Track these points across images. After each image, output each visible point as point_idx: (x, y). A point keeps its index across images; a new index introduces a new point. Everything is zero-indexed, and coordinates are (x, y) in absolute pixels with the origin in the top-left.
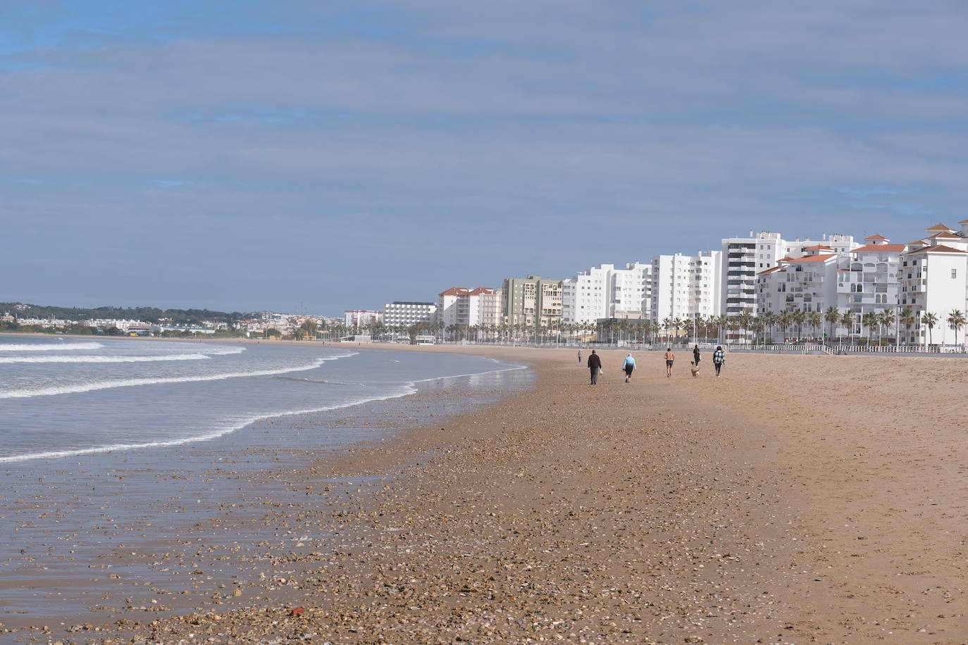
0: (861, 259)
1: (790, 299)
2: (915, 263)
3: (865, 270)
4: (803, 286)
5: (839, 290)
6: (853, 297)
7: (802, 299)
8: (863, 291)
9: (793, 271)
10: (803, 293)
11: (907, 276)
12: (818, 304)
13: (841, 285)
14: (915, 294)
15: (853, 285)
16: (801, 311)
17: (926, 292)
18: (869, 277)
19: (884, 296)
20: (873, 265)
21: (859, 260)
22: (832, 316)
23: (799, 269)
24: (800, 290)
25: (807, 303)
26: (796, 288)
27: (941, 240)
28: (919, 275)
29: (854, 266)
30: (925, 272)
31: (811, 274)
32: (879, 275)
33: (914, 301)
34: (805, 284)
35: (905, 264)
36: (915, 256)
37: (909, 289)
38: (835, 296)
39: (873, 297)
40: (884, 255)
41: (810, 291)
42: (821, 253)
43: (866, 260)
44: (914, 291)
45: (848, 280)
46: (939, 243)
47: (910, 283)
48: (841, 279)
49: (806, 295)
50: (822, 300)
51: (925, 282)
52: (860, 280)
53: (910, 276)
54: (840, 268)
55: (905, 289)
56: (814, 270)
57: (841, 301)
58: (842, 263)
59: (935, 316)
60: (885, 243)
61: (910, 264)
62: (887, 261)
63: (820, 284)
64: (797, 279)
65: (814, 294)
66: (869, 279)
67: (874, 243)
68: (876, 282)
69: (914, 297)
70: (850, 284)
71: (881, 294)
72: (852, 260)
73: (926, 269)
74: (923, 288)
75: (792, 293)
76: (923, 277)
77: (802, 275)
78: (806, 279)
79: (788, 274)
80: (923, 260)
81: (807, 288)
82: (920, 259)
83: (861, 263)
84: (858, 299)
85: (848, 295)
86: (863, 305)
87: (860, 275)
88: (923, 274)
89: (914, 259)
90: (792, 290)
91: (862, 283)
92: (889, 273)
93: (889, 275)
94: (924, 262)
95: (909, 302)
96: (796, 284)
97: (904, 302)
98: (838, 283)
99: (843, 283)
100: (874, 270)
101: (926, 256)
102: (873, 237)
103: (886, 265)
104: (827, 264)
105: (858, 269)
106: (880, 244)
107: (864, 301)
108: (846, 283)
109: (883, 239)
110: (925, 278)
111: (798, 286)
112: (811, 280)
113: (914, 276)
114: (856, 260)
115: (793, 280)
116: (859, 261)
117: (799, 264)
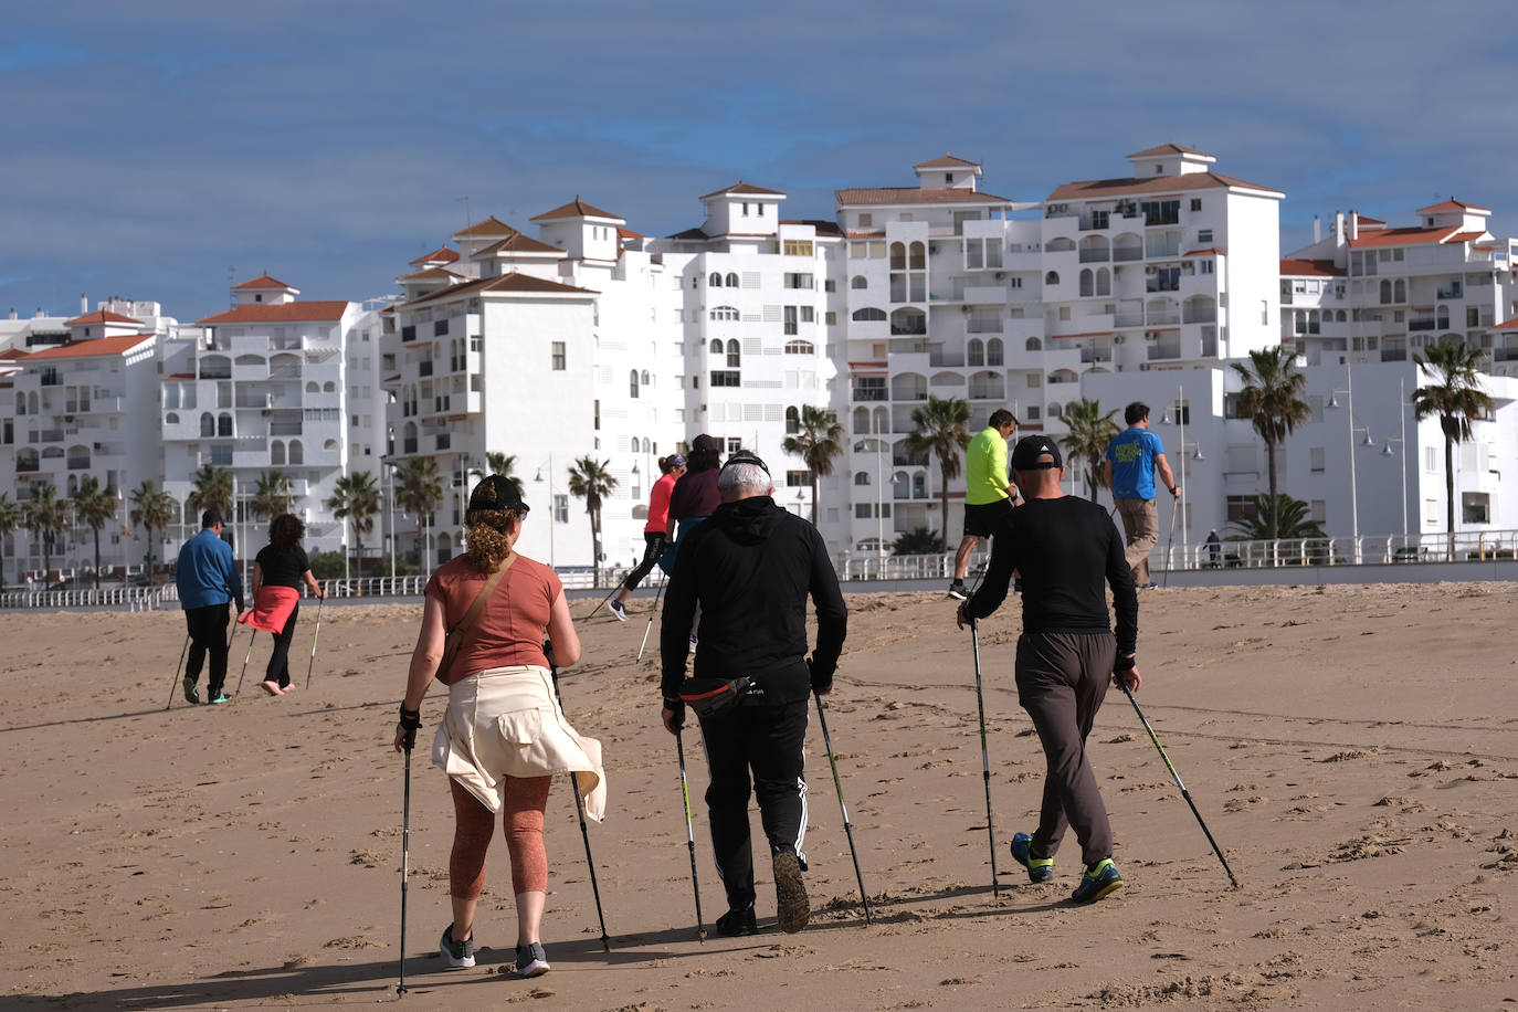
0: (227, 345)
1: (27, 464)
2: (441, 329)
3: (240, 373)
4: (65, 426)
5: (169, 432)
6: (208, 451)
7: (63, 462)
8: (235, 435)
9: (33, 384)
10: (68, 442)
11: (416, 368)
12: (111, 475)
13: (173, 419)
14: (442, 422)
15: (206, 418)
16: (102, 487)
17: (481, 416)
18: (251, 393)
19: (295, 446)
20: (260, 360)
21: (220, 347)
22: (152, 512)
23: (50, 379)
24: (55, 436)
25: (79, 473)
26: (44, 433)
27: (512, 260)
28: (459, 363)
29: (207, 365)
30: (477, 354)
31: (85, 390)
32: (275, 386)
33: (443, 442)
34: (69, 419)
35: (409, 334)
36: (440, 308)
37: (426, 408)
38: (157, 450)
39: (265, 449)
40: (289, 332)
41: (85, 438)
42: (109, 333)
43: (242, 345)
44: (443, 413)
45: (191, 403)
46: (506, 269)
47: (427, 392)
48: (173, 402)
49: (74, 449)
50: (119, 463)
51: (478, 384)
52: (225, 402)
53: (426, 369)
54: (168, 370)
55: (410, 408)
56: (91, 379)
57: (175, 462)
58: (172, 358)
59: (607, 470)
60: (288, 299)
61: (425, 332)
62: (298, 346)
63: (114, 419)
64: (47, 405)
65: (97, 446)
66: (250, 398)
67: (259, 298)
68: (269, 406)
69: (441, 430)
70: (197, 414)
71: (286, 440)
72: (200, 347)
73: (479, 345)
74: (473, 403)
75: (33, 446)
76: (473, 366)
77: (59, 398)
78: (71, 406)
79: (21, 394)
80: (469, 317)
81: (76, 432)
82: (461, 315)
83: (227, 354)
84: (224, 454)
85: (193, 446)
86: (239, 471)
87: (224, 389)
88: (472, 359)
89: (437, 316)
90: (33, 437)
91: (232, 412)
92: (305, 380)
93: (304, 385)
94: (472, 323)
95: (427, 446)
96: (43, 422)
97: (411, 445)
98: (165, 413)
99: (179, 412)
100: (263, 373)
101: (476, 306)
102: (254, 284)
103: (298, 358)
104: (130, 362)
105: (218, 371)
106: (275, 302)
107: (240, 460)
108: (188, 412)
109: (281, 287)
110: (477, 372)
111: (50, 426)
112: (85, 407)
113: (441, 367)
114: (210, 348)
115: (34, 411)
116: (221, 351)
117: (49, 364)
